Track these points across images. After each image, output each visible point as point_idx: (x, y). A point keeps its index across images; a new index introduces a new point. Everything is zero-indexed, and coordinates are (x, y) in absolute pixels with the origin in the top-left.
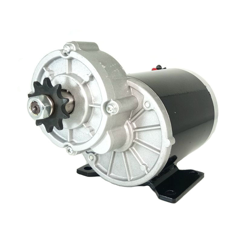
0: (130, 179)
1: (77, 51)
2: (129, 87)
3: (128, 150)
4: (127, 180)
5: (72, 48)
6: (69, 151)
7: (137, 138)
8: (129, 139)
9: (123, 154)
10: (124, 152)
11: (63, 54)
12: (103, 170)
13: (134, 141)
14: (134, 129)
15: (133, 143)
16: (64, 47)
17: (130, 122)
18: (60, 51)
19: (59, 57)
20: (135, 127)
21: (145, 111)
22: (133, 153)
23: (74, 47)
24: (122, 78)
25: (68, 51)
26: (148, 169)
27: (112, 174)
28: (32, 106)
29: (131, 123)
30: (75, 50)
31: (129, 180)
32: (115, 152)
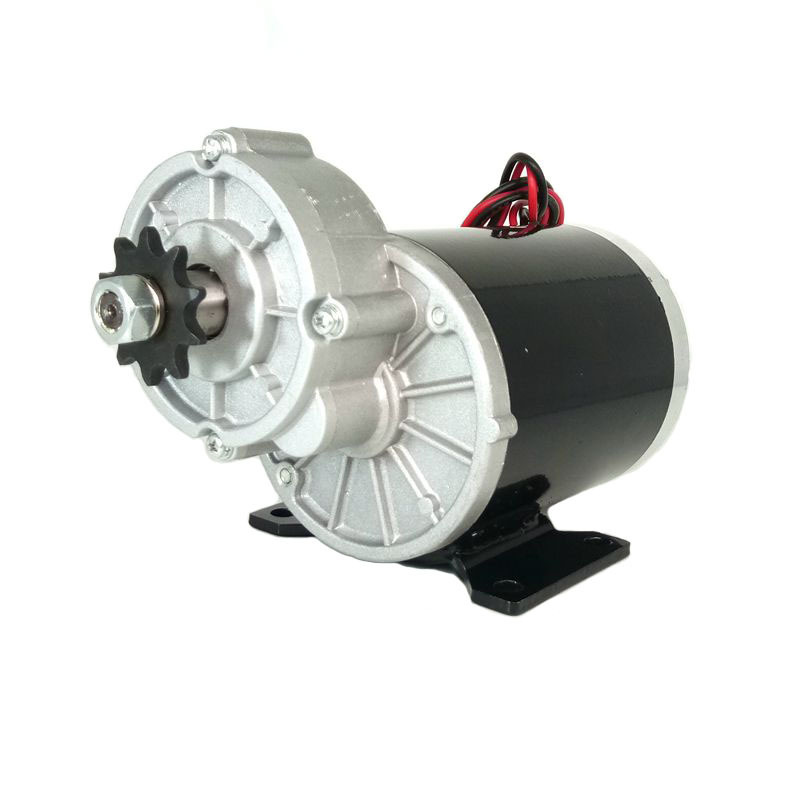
0: (391, 540)
1: (241, 155)
2: (391, 265)
3: (385, 454)
4: (380, 544)
5: (225, 145)
6: (213, 447)
7: (411, 418)
8: (386, 419)
9: (372, 464)
10: (376, 459)
11: (203, 163)
12: (318, 513)
13: (401, 425)
14: (402, 389)
15: (400, 433)
16: (204, 144)
17: (391, 369)
18: (193, 156)
19: (192, 173)
20: (407, 383)
21: (432, 335)
22: (399, 462)
23: (232, 145)
24: (370, 237)
25: (216, 154)
26: (442, 510)
27: (342, 526)
28: (102, 306)
29: (395, 373)
30: (235, 151)
31: (387, 543)
32: (350, 461)
